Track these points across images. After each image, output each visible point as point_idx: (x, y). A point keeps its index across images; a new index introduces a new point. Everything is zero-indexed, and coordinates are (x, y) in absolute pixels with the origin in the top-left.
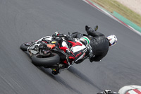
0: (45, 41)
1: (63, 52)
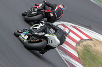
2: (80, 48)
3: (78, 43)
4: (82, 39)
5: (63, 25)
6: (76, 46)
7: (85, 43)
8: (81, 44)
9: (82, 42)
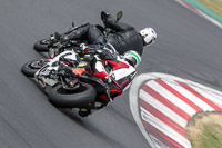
0: (66, 61)
1: (100, 81)
2: (195, 131)
3: (191, 120)
4: (199, 111)
5: (159, 81)
6: (187, 126)
7: (206, 120)
8: (198, 121)
9: (200, 117)
